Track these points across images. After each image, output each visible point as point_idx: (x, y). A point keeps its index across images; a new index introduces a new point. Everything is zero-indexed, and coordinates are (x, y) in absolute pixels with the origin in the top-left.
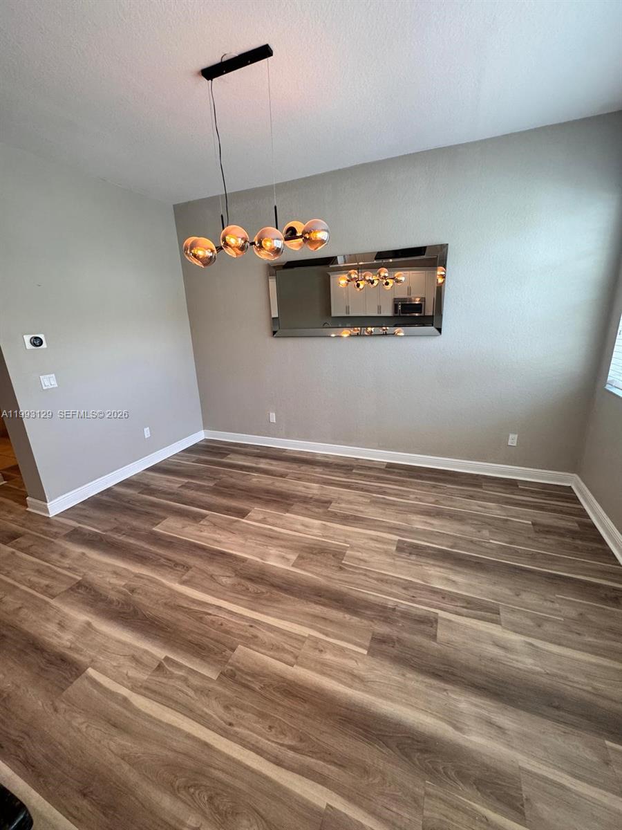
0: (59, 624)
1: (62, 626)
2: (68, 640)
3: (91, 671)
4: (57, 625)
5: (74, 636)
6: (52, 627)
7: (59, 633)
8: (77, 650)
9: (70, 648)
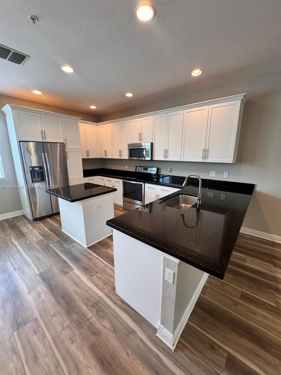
0: (40, 297)
1: (39, 296)
2: (39, 287)
3: (38, 273)
4: (41, 296)
5: (37, 288)
6: (43, 296)
7: (42, 292)
8: (38, 281)
9: (40, 283)
